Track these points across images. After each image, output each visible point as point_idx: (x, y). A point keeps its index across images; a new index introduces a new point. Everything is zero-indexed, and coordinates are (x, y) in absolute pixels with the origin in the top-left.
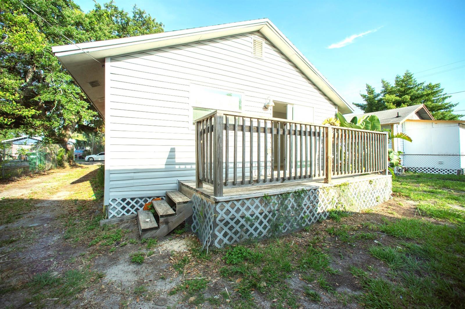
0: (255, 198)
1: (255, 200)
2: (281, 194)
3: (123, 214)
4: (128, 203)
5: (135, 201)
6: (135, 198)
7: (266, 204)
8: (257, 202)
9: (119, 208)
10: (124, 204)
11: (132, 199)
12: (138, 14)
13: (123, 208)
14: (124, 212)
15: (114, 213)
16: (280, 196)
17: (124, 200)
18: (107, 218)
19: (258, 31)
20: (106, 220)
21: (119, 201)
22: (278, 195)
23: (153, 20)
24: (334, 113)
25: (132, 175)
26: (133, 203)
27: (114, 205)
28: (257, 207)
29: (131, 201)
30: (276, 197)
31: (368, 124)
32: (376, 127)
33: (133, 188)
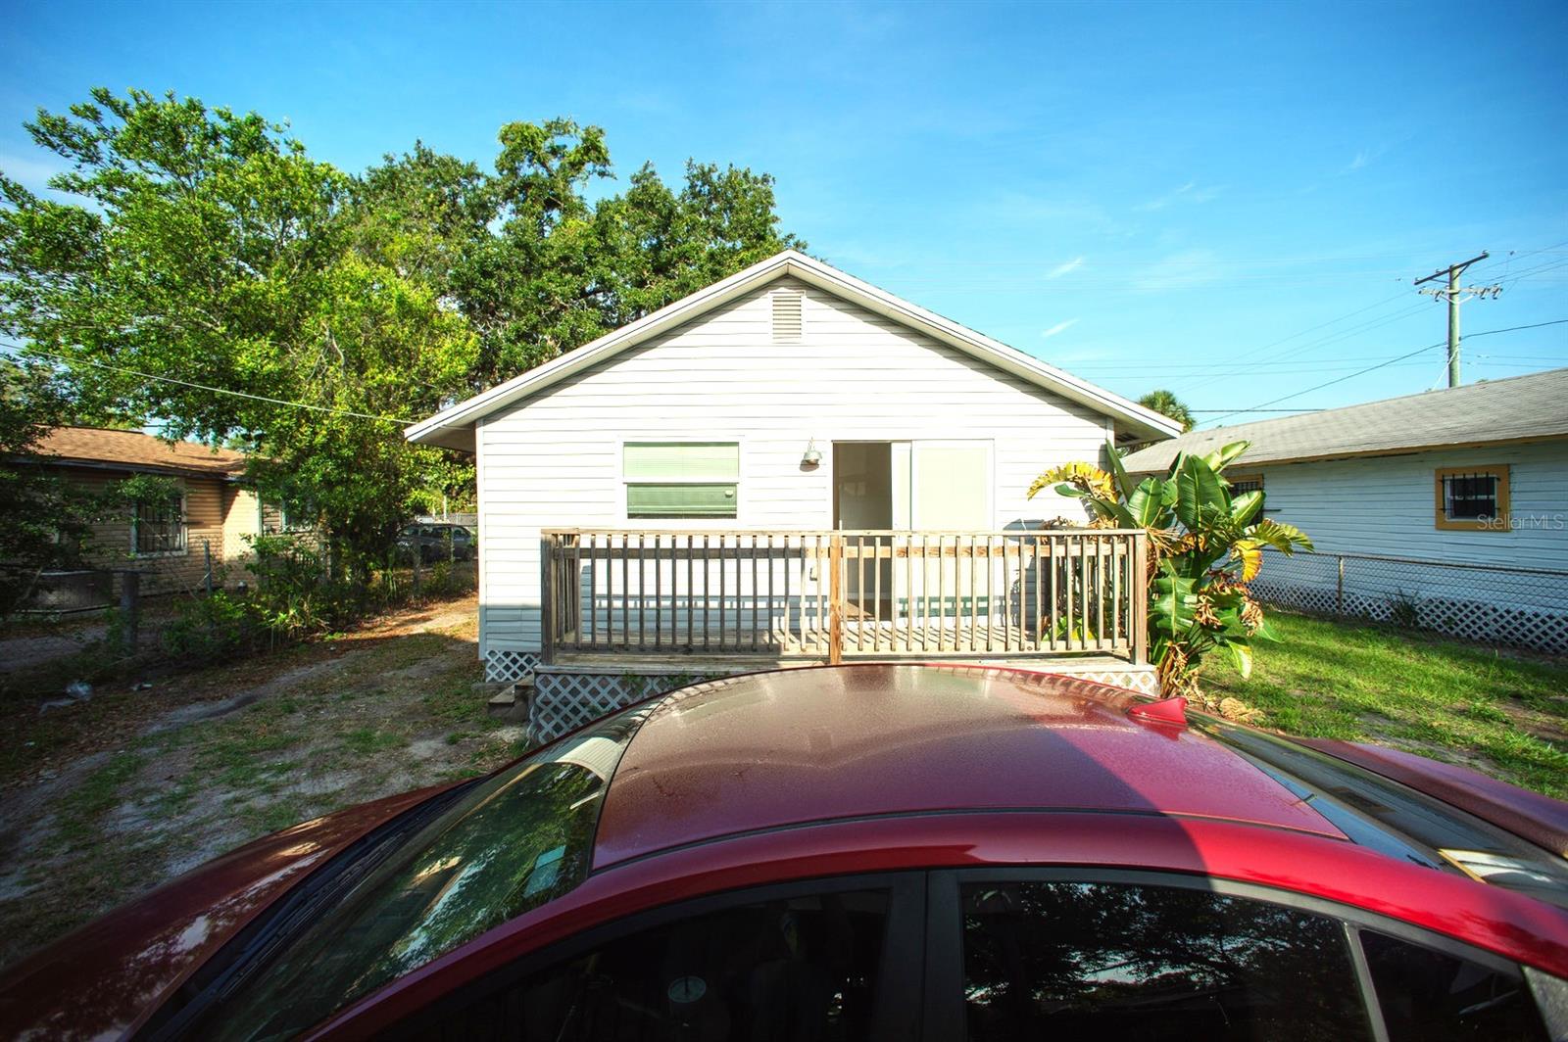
0: (611, 675)
1: (609, 679)
2: (669, 676)
3: (508, 679)
4: (515, 661)
5: (526, 657)
6: (525, 654)
7: (633, 690)
8: (614, 683)
9: (500, 668)
10: (507, 661)
11: (521, 655)
12: (698, 179)
13: (507, 668)
14: (508, 675)
15: (493, 675)
16: (666, 679)
17: (507, 654)
18: (484, 681)
19: (787, 277)
20: (480, 684)
21: (500, 655)
22: (660, 676)
23: (745, 175)
24: (1097, 445)
25: (519, 612)
26: (522, 661)
27: (492, 661)
28: (613, 693)
29: (518, 658)
30: (657, 680)
31: (1184, 485)
32: (1209, 494)
33: (520, 636)
